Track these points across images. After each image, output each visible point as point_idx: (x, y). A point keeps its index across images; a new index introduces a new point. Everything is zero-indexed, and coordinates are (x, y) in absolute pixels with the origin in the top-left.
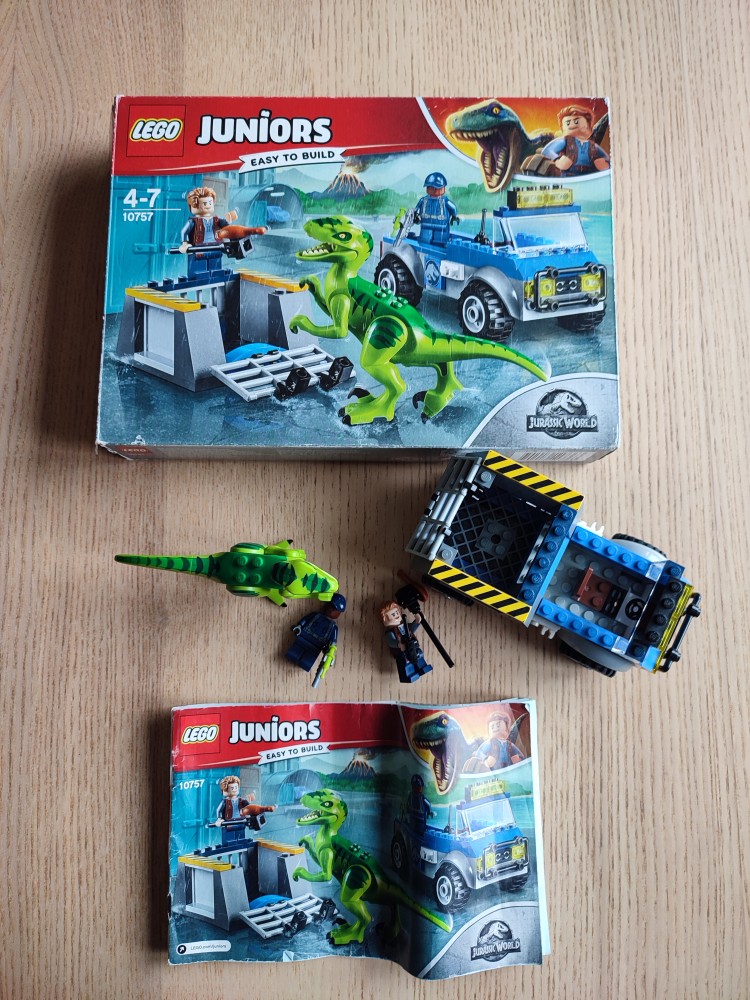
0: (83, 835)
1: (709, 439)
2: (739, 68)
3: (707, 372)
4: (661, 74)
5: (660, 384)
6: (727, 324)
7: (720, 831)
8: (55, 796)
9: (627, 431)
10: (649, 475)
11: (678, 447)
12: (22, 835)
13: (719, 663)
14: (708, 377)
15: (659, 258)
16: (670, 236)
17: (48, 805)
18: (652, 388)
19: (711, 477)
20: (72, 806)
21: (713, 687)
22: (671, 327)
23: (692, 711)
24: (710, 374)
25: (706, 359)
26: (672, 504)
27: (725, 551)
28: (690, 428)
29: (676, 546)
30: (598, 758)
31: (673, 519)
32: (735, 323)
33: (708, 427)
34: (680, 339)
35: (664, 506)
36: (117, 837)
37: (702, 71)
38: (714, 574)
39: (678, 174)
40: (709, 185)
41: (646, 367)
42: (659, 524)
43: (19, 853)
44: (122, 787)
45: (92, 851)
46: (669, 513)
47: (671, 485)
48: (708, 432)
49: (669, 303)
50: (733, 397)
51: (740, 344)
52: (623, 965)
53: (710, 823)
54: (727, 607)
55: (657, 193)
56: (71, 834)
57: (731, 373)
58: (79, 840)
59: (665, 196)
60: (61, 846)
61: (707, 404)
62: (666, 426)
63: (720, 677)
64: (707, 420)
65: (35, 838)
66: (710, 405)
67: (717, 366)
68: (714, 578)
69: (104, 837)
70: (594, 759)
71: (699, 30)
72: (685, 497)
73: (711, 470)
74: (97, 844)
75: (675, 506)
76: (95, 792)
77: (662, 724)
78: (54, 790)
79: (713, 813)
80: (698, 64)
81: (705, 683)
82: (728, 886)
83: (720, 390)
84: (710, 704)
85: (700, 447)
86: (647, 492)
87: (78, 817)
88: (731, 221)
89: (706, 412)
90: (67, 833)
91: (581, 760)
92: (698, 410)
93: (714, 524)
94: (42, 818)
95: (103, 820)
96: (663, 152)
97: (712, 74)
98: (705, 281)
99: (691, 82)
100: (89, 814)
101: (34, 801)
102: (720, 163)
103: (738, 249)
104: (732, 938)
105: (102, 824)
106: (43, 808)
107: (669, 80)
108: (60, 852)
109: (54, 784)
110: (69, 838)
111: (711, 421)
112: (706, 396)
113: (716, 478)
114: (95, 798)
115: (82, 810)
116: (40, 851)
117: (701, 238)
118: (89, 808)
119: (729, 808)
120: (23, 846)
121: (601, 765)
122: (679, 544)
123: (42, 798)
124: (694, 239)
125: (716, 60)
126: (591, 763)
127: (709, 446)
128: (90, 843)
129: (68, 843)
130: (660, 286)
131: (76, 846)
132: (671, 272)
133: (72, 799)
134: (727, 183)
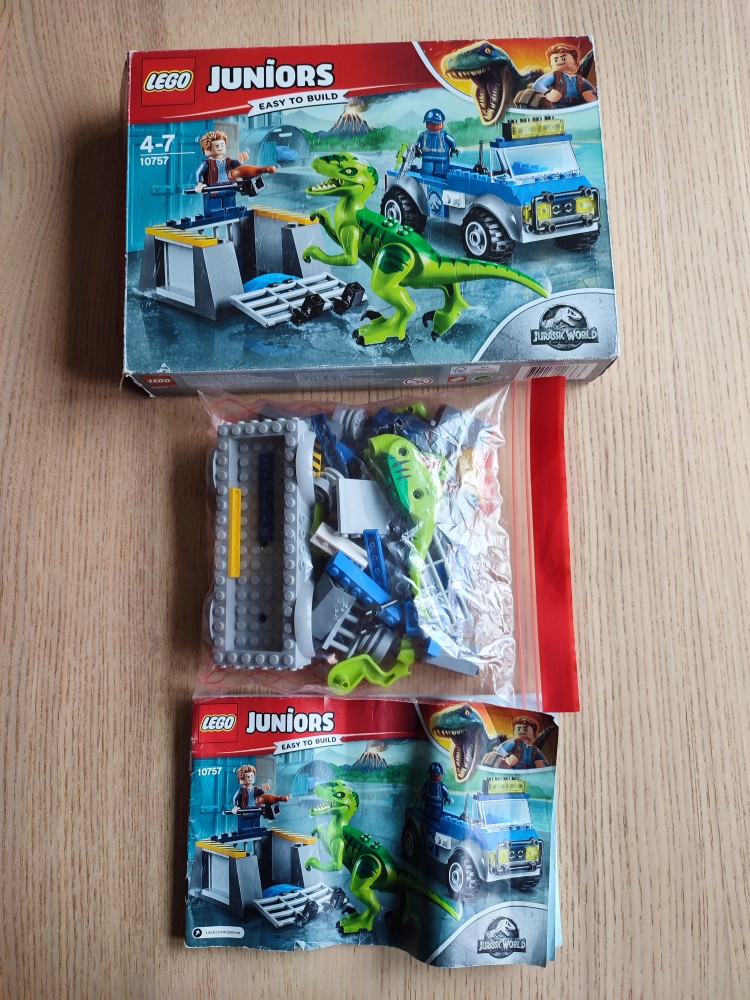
0: (77, 860)
1: (682, 460)
2: (704, 102)
3: (679, 396)
4: (629, 109)
5: (634, 408)
6: (697, 350)
7: (702, 845)
8: (49, 822)
9: (603, 454)
10: (626, 496)
11: (653, 469)
12: (17, 860)
13: (697, 680)
14: (680, 401)
15: (630, 287)
16: (640, 265)
17: (42, 831)
18: (626, 412)
19: (685, 497)
20: (66, 832)
21: (692, 702)
22: (644, 352)
23: (671, 726)
24: (681, 398)
25: (678, 383)
26: (648, 524)
27: (701, 570)
28: (664, 450)
29: (653, 565)
30: (581, 775)
31: (649, 539)
32: (705, 348)
33: (681, 449)
34: (652, 364)
35: (641, 527)
36: (110, 861)
37: (669, 106)
38: (690, 592)
39: (647, 205)
40: (677, 216)
41: (620, 392)
42: (636, 544)
43: (14, 878)
44: (114, 812)
45: (85, 875)
46: (645, 533)
47: (647, 506)
48: (682, 454)
49: (641, 329)
50: (705, 419)
51: (710, 368)
52: (610, 981)
53: (692, 837)
54: (704, 624)
55: (627, 224)
56: (65, 859)
57: (702, 397)
58: (73, 864)
59: (635, 226)
60: (55, 872)
61: (679, 427)
62: (641, 449)
63: (699, 693)
64: (680, 442)
65: (30, 864)
66: (682, 427)
67: (688, 389)
68: (690, 595)
69: (97, 862)
70: (577, 776)
71: (665, 67)
72: (661, 517)
73: (685, 491)
74: (91, 869)
75: (651, 526)
76: (88, 817)
77: (643, 740)
78: (48, 815)
79: (694, 827)
80: (664, 98)
81: (684, 699)
82: (710, 900)
83: (692, 413)
84: (690, 720)
85: (674, 468)
86: (623, 512)
87: (72, 842)
88: (700, 250)
89: (679, 435)
90: (62, 858)
91: (565, 777)
92: (671, 432)
93: (689, 543)
94: (37, 844)
95: (96, 844)
96: (632, 184)
97: (678, 108)
98: (675, 307)
99: (658, 117)
100: (83, 839)
101: (29, 827)
102: (688, 194)
103: (706, 277)
104: (717, 952)
105: (95, 849)
106: (37, 834)
107: (636, 115)
108: (55, 877)
109: (48, 810)
110: (62, 862)
111: (684, 443)
112: (678, 419)
113: (690, 498)
114: (88, 822)
115: (76, 835)
116: (35, 876)
117: (670, 268)
118: (82, 833)
119: (710, 822)
120: (18, 872)
121: (584, 781)
122: (656, 563)
123: (37, 824)
124: (663, 268)
125: (681, 96)
126: (574, 780)
127: (683, 467)
128: (84, 867)
129: (63, 867)
130: (632, 314)
131: (70, 870)
132: (642, 300)
133: (66, 824)
134: (695, 213)
